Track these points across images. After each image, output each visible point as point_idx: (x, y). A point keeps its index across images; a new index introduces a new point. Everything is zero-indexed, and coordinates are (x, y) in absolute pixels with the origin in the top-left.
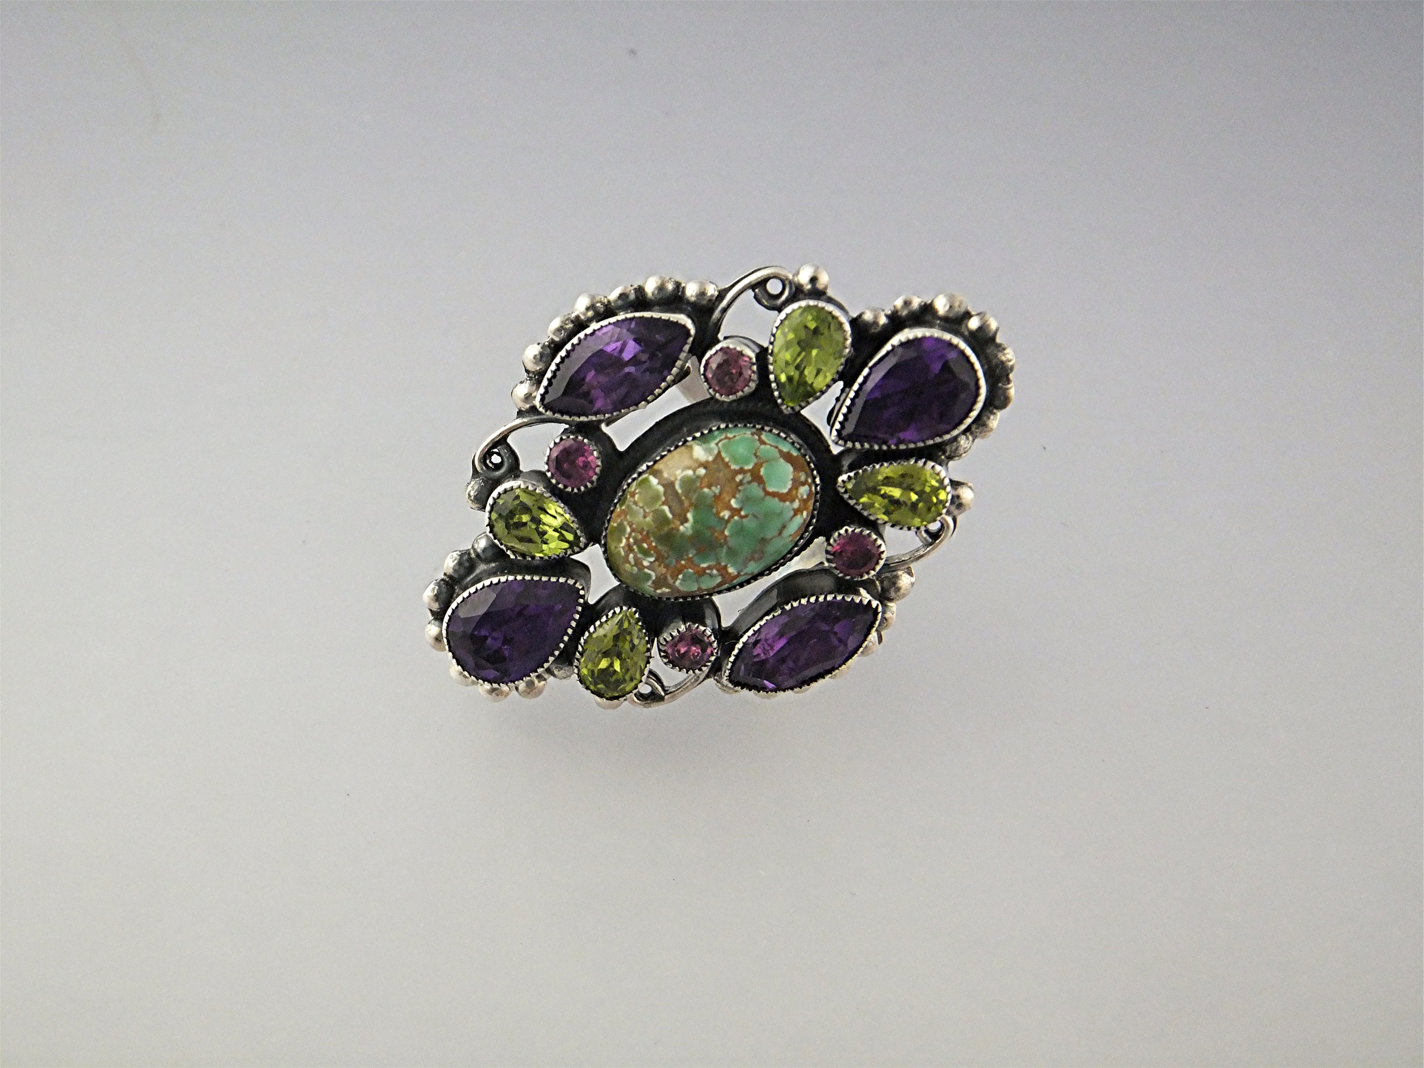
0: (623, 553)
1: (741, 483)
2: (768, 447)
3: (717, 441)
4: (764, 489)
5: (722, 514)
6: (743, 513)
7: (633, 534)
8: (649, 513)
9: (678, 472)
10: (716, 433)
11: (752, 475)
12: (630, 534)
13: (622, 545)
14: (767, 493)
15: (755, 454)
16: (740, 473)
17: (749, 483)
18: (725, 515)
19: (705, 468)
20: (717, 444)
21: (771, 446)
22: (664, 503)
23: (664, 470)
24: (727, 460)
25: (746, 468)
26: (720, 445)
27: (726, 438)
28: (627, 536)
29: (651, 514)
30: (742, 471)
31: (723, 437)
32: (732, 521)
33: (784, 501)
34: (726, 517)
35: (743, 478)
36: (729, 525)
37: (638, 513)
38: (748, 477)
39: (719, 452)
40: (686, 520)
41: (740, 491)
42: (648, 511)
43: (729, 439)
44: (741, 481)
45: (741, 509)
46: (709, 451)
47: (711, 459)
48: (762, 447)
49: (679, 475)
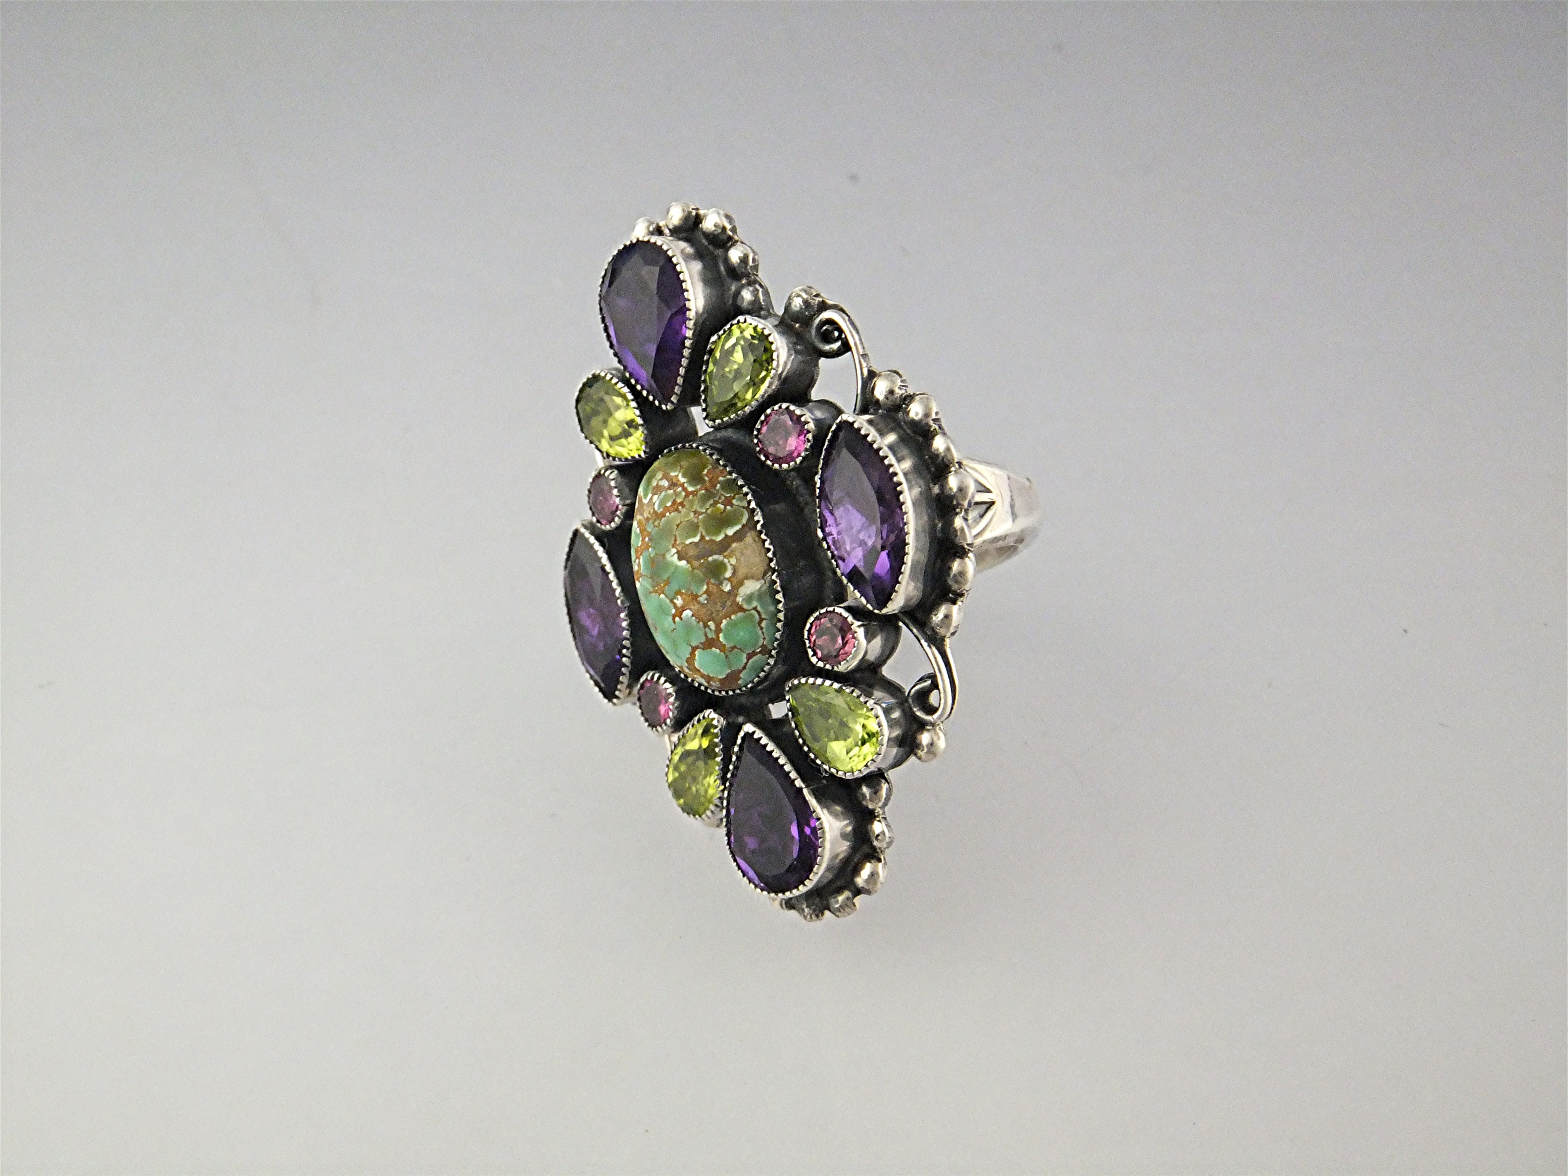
0: (672, 474)
1: (706, 626)
2: (745, 660)
3: (759, 608)
4: (697, 647)
5: (679, 597)
6: (677, 619)
7: (684, 494)
8: (698, 518)
9: (733, 561)
10: (772, 608)
11: (712, 639)
12: (685, 489)
13: (680, 477)
14: (694, 649)
15: (735, 647)
16: (716, 627)
17: (706, 634)
18: (678, 600)
19: (729, 592)
20: (755, 609)
21: (746, 664)
22: (702, 538)
23: (742, 543)
24: (733, 617)
25: (721, 635)
26: (754, 612)
27: (761, 620)
28: (686, 485)
29: (696, 521)
30: (718, 630)
31: (763, 616)
32: (671, 605)
33: (687, 662)
34: (675, 601)
35: (711, 630)
36: (668, 601)
37: (702, 507)
38: (711, 635)
39: (744, 610)
40: (680, 559)
41: (698, 622)
42: (700, 517)
43: (760, 623)
44: (709, 627)
45: (681, 619)
46: (749, 598)
47: (739, 599)
48: (745, 656)
49: (729, 562)
